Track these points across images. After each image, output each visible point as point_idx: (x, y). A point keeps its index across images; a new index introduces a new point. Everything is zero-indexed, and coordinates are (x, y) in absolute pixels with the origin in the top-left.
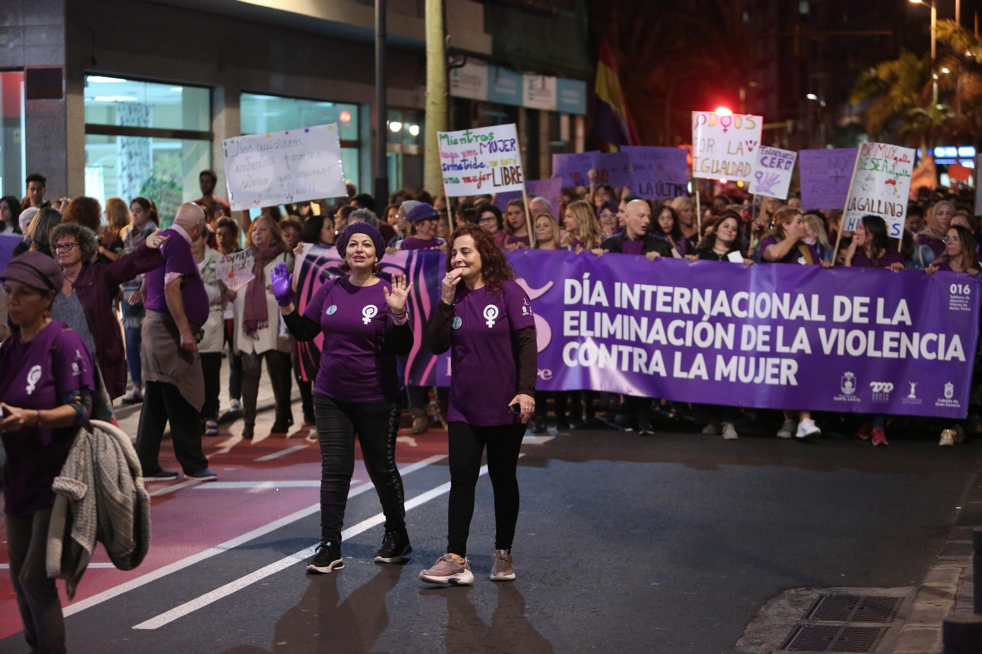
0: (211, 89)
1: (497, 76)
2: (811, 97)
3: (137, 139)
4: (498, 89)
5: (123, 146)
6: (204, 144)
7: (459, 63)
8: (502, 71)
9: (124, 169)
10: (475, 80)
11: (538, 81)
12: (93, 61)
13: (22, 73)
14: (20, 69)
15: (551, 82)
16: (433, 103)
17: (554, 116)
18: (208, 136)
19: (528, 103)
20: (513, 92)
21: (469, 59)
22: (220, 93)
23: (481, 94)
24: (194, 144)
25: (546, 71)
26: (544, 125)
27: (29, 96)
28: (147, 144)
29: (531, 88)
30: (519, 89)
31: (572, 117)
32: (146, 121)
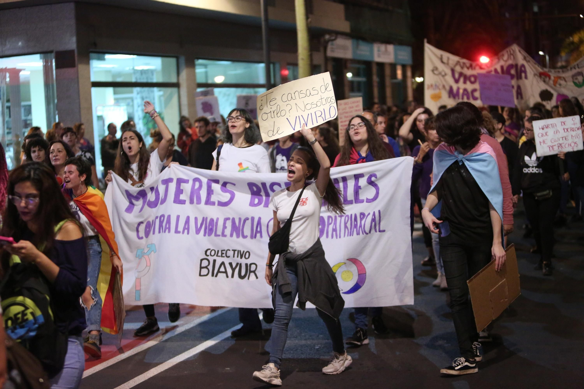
0: (177, 58)
1: (358, 45)
2: (541, 53)
3: (146, 89)
4: (359, 52)
5: (138, 93)
6: (174, 90)
7: (333, 38)
8: (361, 42)
9: (139, 106)
10: (344, 48)
11: (383, 47)
12: (95, 45)
13: (53, 55)
14: (51, 52)
15: (391, 48)
16: (303, 59)
17: (393, 66)
18: (176, 85)
19: (377, 59)
20: (368, 53)
21: (339, 36)
22: (182, 60)
23: (348, 55)
24: (169, 90)
25: (387, 41)
26: (388, 71)
27: (57, 67)
28: (153, 92)
29: (379, 51)
30: (372, 52)
31: (404, 67)
32: (152, 79)
